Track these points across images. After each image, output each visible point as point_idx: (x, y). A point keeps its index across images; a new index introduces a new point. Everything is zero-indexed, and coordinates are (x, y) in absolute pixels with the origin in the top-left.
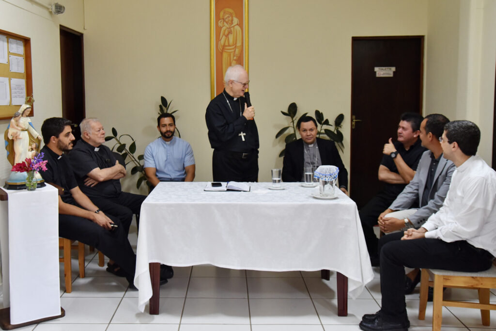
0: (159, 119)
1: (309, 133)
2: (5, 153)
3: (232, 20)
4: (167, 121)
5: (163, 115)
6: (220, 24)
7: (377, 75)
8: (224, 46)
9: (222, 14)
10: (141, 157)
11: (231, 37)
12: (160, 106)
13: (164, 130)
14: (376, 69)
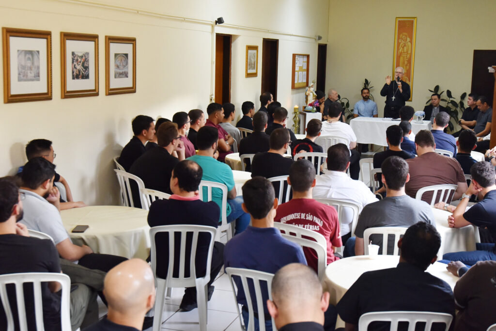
0: (362, 91)
1: (434, 101)
2: (305, 100)
3: (406, 40)
4: (366, 91)
5: (365, 88)
6: (400, 41)
7: (490, 72)
8: (401, 53)
9: (401, 36)
10: (352, 110)
11: (405, 48)
12: (365, 84)
13: (364, 95)
14: (489, 68)
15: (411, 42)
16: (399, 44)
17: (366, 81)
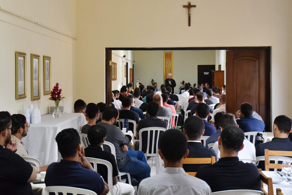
3: (169, 61)
8: (167, 67)
11: (169, 65)
14: (204, 73)
15: (171, 62)
16: (166, 63)
17: (153, 80)
